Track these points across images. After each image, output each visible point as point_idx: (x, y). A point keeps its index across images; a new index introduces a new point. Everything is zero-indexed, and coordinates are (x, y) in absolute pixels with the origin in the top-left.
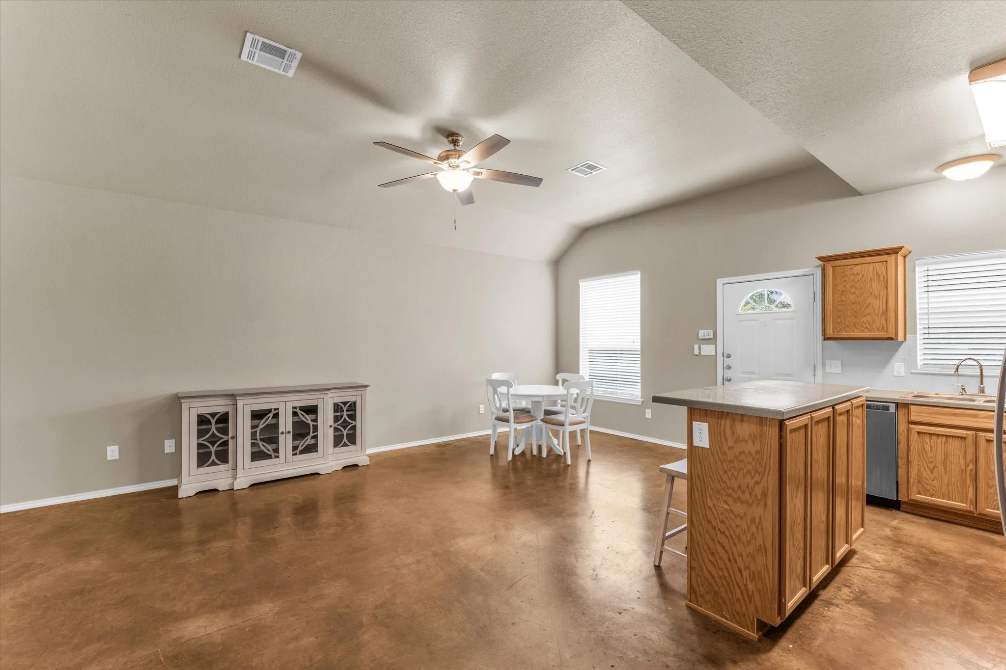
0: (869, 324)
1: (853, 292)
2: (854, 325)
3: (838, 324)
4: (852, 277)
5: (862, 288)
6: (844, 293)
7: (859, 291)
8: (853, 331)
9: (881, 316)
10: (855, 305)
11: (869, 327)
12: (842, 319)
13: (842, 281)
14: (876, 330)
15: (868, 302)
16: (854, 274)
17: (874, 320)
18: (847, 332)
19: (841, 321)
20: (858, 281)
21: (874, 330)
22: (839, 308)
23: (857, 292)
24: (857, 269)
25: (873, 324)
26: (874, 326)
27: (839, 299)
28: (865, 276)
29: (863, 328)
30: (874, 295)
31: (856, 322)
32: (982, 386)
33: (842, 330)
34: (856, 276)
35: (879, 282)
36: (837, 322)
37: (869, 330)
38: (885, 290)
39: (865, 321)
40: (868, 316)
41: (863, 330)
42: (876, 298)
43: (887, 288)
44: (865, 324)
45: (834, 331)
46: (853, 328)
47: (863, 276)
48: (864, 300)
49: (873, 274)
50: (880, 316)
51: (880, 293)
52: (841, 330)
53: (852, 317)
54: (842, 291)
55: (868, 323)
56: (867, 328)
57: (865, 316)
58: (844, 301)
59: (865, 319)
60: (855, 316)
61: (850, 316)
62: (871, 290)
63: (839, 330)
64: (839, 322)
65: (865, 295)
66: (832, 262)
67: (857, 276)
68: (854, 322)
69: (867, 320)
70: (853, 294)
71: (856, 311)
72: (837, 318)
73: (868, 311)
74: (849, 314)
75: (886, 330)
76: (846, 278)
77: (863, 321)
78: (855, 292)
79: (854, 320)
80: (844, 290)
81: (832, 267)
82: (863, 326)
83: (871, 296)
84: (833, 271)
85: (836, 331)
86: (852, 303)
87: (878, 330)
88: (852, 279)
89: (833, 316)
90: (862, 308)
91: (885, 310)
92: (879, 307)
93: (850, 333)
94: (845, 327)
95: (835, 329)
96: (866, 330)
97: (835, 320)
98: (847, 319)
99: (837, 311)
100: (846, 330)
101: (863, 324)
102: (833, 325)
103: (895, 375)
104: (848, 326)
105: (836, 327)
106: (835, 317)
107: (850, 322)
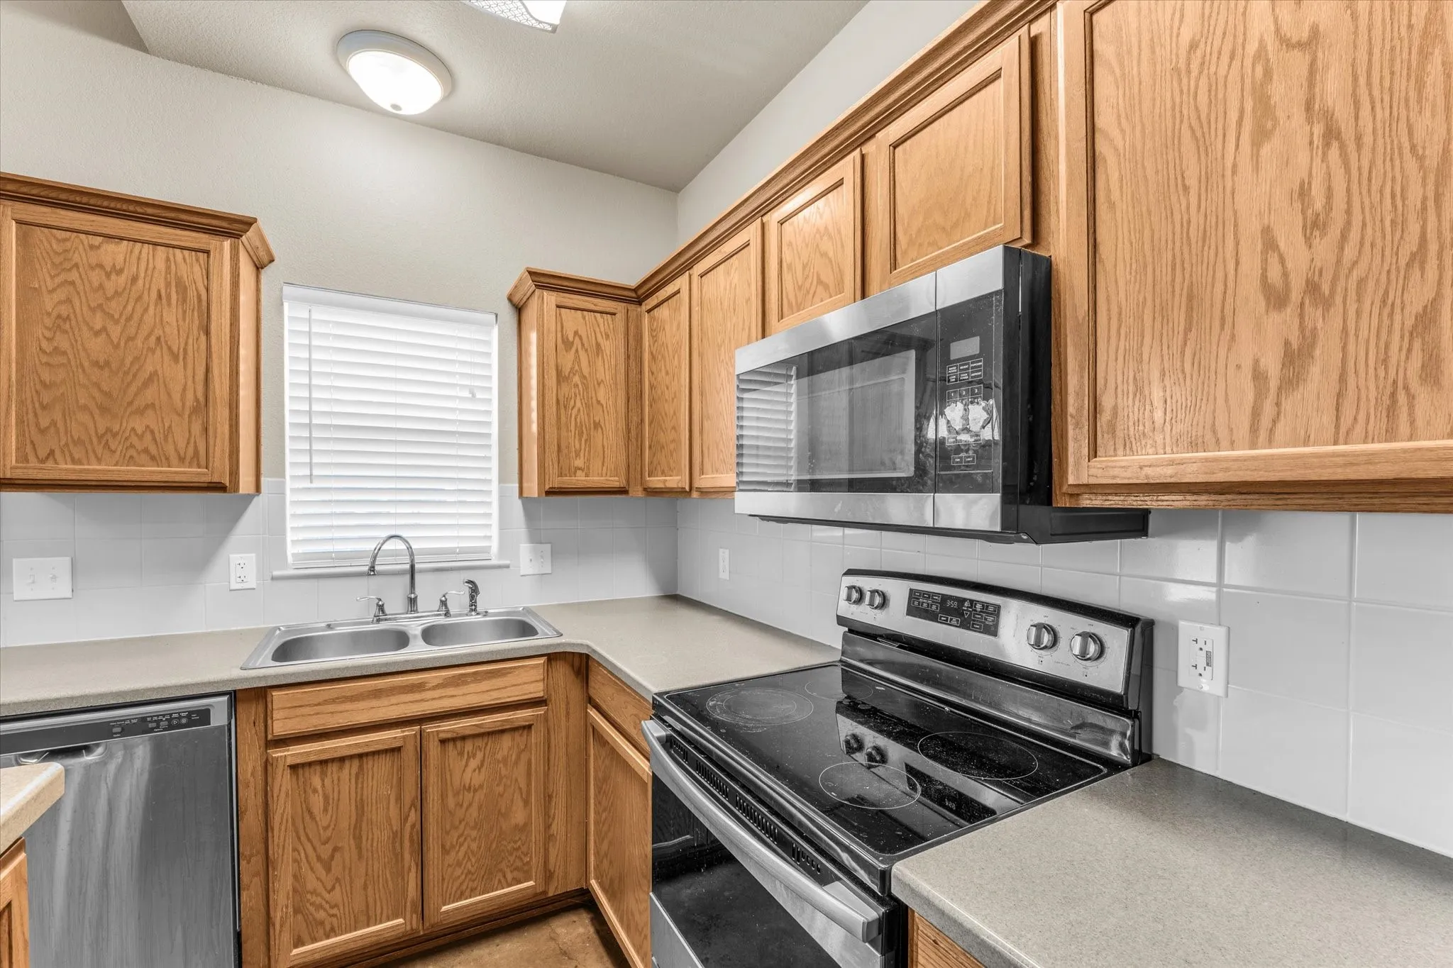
0: (154, 439)
1: (98, 327)
2: (100, 438)
3: (43, 432)
4: (96, 277)
5: (129, 319)
6: (67, 326)
7: (119, 329)
8: (99, 460)
9: (189, 417)
10: (106, 373)
11: (152, 451)
12: (58, 416)
13: (58, 280)
14: (174, 460)
15: (149, 368)
16: (101, 266)
17: (170, 427)
18: (74, 461)
19: (54, 423)
20: (116, 292)
21: (167, 459)
22: (46, 376)
23: (115, 331)
24: (114, 253)
25: (166, 438)
26: (170, 449)
27: (45, 344)
28: (140, 282)
29: (132, 452)
30: (169, 348)
31: (108, 430)
32: (413, 596)
33: (58, 454)
34: (108, 275)
35: (184, 312)
36: (37, 424)
37: (153, 458)
38: (203, 338)
39: (139, 432)
40: (150, 412)
41: (131, 457)
42: (175, 357)
43: (207, 333)
44: (141, 437)
45: (23, 458)
46: (99, 450)
47: (134, 280)
48: (137, 359)
49: (168, 285)
50: (186, 416)
51: (186, 344)
52: (52, 453)
53: (96, 412)
54: (59, 316)
55: (148, 437)
56: (146, 451)
57: (141, 412)
58: (65, 353)
59: (138, 424)
60: (104, 410)
61: (85, 408)
62: (158, 332)
63: (43, 453)
64: (43, 424)
65: (139, 342)
66: (19, 206)
67: (113, 277)
68: (101, 431)
69: (147, 427)
70: (97, 333)
71: (108, 395)
72: (36, 415)
73: (150, 395)
74: (82, 401)
75: (203, 462)
76: (74, 276)
77: (133, 429)
78: (104, 329)
79: (102, 425)
80: (65, 314)
81: (19, 222)
82: (132, 446)
83: (158, 352)
84: (23, 240)
85: (31, 457)
86: (96, 364)
87: (182, 460)
88: (96, 284)
89: (21, 403)
90: (129, 385)
91: (202, 399)
92: (184, 389)
93: (89, 464)
94: (67, 444)
95: (29, 449)
96: (144, 457)
97: (31, 416)
98: (76, 419)
99: (38, 387)
100: (71, 455)
101: (134, 440)
102: (21, 434)
103: (234, 586)
104: (78, 442)
105: (32, 442)
106: (30, 407)
107: (86, 429)
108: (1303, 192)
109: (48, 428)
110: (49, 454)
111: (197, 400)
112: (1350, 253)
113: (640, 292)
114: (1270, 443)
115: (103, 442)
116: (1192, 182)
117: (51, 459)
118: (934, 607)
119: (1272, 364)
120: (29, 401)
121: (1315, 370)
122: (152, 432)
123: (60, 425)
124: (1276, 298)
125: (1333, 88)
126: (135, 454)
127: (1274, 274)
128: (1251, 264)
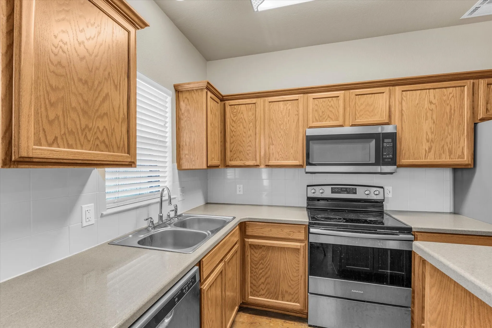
2: (83, 130)
3: (51, 122)
9: (122, 123)
10: (85, 88)
11: (107, 141)
15: (105, 91)
17: (114, 128)
18: (70, 146)
21: (113, 147)
22: (54, 83)
25: (112, 134)
26: (113, 140)
29: (97, 142)
30: (114, 81)
31: (87, 126)
33: (59, 140)
36: (47, 116)
37: (107, 146)
39: (101, 129)
40: (105, 118)
41: (97, 145)
42: (116, 87)
48: (99, 82)
50: (120, 122)
51: (120, 80)
52: (56, 138)
53: (81, 114)
55: (106, 133)
56: (104, 142)
57: (101, 117)
59: (101, 124)
60: (85, 113)
61: (74, 109)
62: (108, 70)
64: (52, 117)
68: (82, 126)
69: (105, 127)
71: (86, 102)
72: (46, 109)
73: (106, 107)
74: (74, 105)
75: (127, 150)
77: (98, 127)
79: (84, 121)
82: (98, 138)
83: (109, 81)
85: (43, 141)
86: (80, 80)
87: (118, 148)
90: (97, 97)
91: (126, 114)
92: (119, 107)
93: (77, 149)
94: (65, 134)
95: (41, 135)
96: (102, 146)
97: (43, 109)
98: (70, 117)
99: (49, 89)
100: (67, 141)
101: (99, 134)
102: (37, 122)
103: (85, 224)
104: (71, 133)
105: (44, 130)
106: (43, 103)
107: (76, 125)
108: (431, 128)
109: (54, 120)
110: (54, 140)
111: (124, 114)
112: (436, 137)
113: (224, 98)
114: (427, 159)
115: (84, 134)
116: (417, 122)
117: (55, 144)
118: (339, 191)
119: (427, 149)
120: (42, 98)
121: (432, 151)
122: (106, 130)
123: (61, 118)
124: (428, 141)
125: (434, 117)
126: (99, 144)
127: (428, 137)
128: (425, 136)
